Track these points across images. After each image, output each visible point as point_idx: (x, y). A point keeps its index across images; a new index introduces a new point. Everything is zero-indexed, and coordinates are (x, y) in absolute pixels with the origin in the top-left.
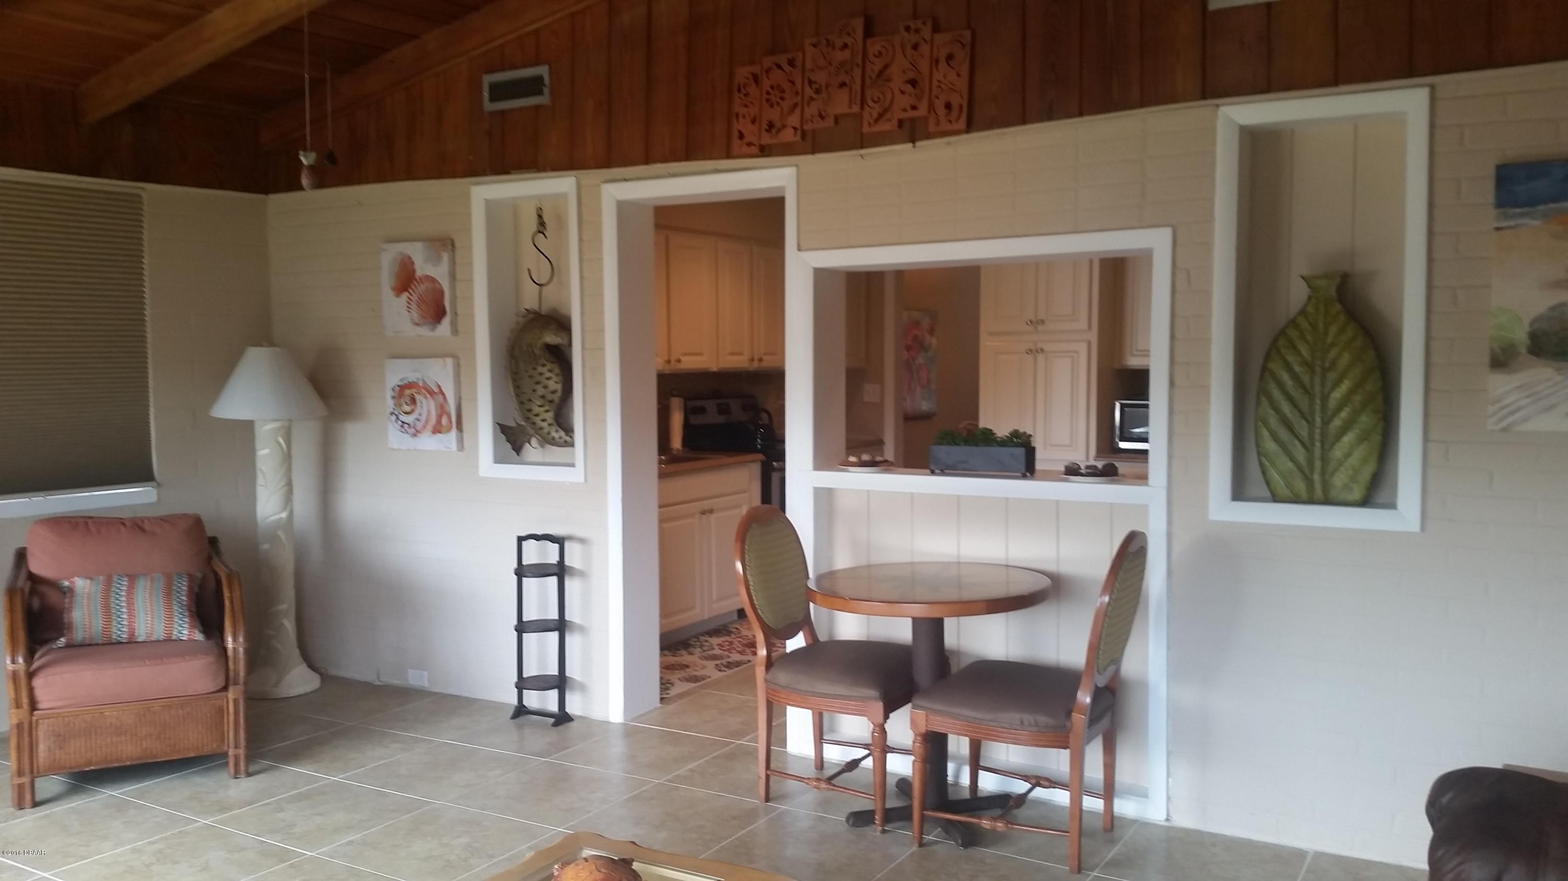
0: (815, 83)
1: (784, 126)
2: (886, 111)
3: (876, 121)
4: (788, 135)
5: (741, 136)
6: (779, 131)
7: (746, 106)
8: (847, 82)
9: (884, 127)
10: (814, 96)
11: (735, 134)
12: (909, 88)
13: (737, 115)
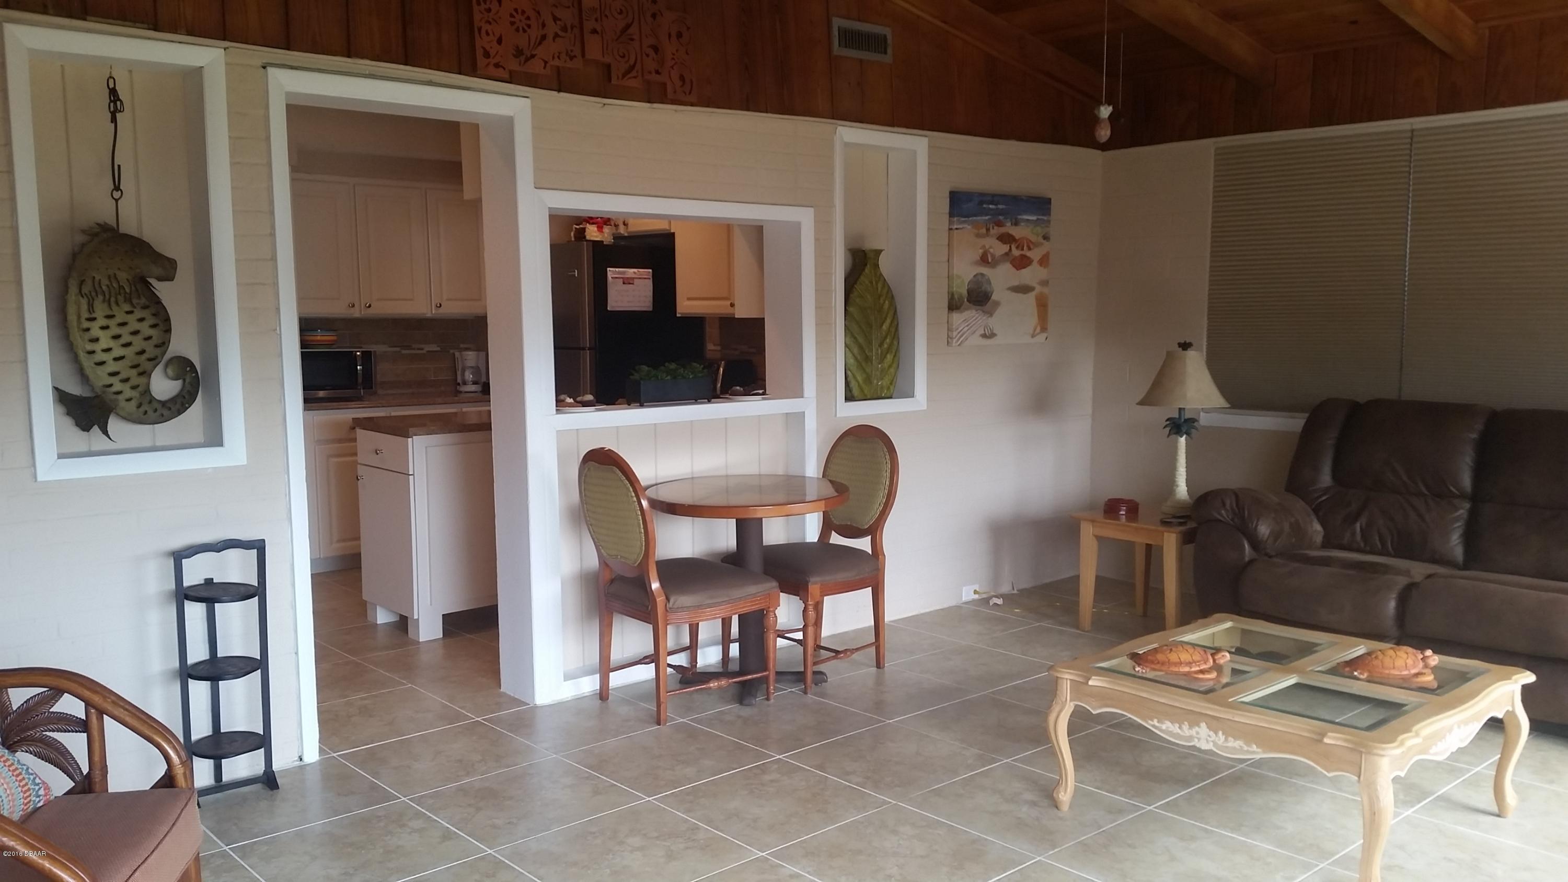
0: (560, 20)
1: (533, 56)
2: (632, 67)
3: (624, 76)
4: (536, 67)
5: (487, 55)
6: (527, 60)
7: (490, 23)
8: (599, 29)
9: (633, 83)
10: (560, 33)
11: (479, 53)
12: (651, 52)
13: (480, 29)
